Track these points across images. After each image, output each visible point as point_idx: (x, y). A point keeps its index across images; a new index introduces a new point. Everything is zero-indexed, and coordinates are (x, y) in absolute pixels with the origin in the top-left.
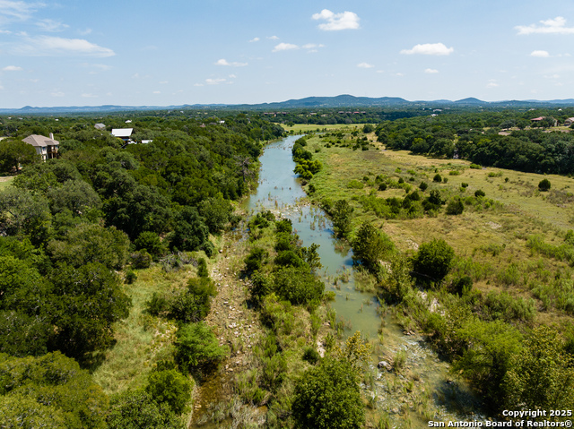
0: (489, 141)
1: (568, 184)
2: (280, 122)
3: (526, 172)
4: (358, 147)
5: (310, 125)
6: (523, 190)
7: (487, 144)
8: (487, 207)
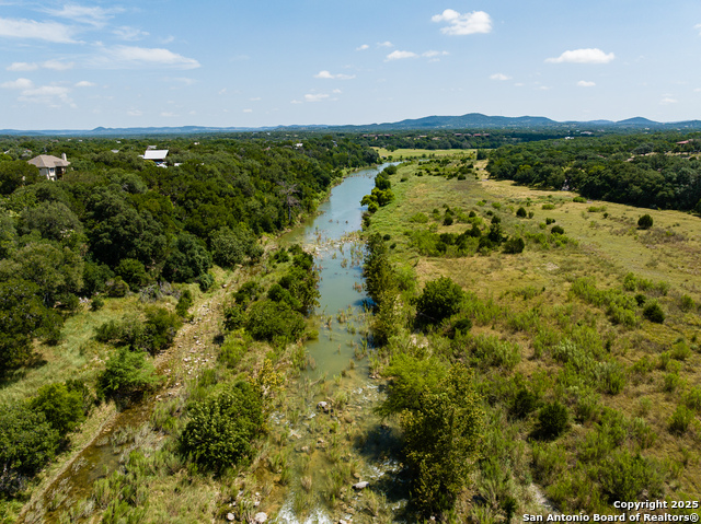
0: (602, 168)
1: (678, 221)
2: (381, 146)
3: (638, 206)
4: (455, 175)
5: (417, 150)
6: (618, 227)
7: (599, 172)
8: (558, 245)
